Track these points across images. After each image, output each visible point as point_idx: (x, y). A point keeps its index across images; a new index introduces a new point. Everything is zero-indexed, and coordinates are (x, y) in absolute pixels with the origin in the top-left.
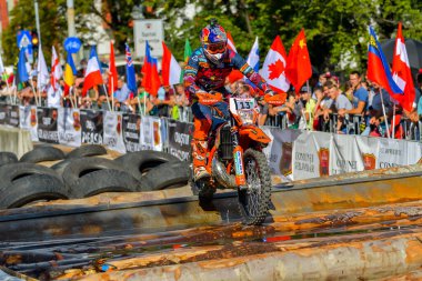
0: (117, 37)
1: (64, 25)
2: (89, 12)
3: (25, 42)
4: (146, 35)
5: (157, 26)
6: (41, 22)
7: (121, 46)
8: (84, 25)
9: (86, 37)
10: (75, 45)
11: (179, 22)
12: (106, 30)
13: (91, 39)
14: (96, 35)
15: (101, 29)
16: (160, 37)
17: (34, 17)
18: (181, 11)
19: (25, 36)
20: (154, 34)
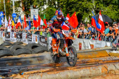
0: (26, 13)
1: (12, 10)
2: (19, 7)
4: (34, 13)
5: (37, 10)
6: (6, 9)
7: (27, 16)
8: (17, 10)
9: (18, 13)
10: (15, 16)
11: (42, 10)
12: (23, 12)
14: (20, 13)
15: (22, 11)
16: (37, 13)
17: (4, 8)
18: (43, 7)
19: (2, 13)
20: (36, 13)
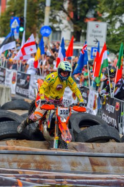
0: (75, 28)
1: (42, 16)
2: (60, 9)
3: (15, 24)
4: (95, 32)
5: (103, 26)
6: (27, 11)
8: (55, 18)
9: (55, 25)
10: (47, 31)
11: (118, 25)
13: (58, 27)
14: (61, 26)
15: (65, 22)
16: (104, 33)
17: (23, 8)
18: (120, 18)
19: (16, 20)
20: (100, 32)
